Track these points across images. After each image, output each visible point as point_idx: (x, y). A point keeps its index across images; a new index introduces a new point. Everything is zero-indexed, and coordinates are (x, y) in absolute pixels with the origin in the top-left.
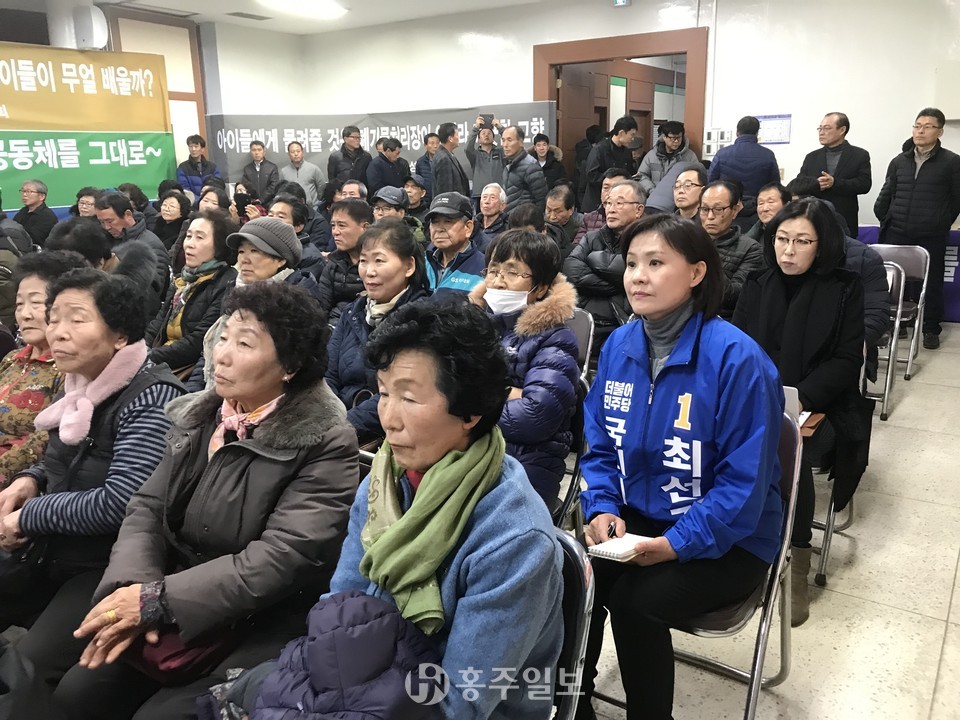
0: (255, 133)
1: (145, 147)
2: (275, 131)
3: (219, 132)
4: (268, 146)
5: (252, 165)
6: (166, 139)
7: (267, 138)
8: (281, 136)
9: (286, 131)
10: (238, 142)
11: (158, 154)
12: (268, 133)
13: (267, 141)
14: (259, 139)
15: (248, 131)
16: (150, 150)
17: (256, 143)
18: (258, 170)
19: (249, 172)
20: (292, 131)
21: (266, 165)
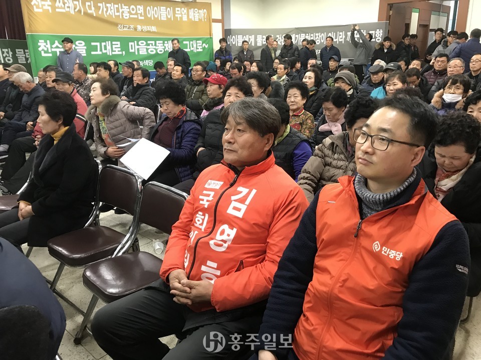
0: (245, 37)
1: (202, 44)
2: (253, 36)
3: (229, 37)
4: (249, 43)
5: (242, 51)
6: (209, 41)
7: (249, 39)
8: (256, 38)
9: (258, 36)
10: (237, 41)
11: (207, 47)
12: (250, 37)
13: (249, 41)
14: (246, 40)
15: (242, 36)
16: (204, 45)
17: (245, 41)
18: (245, 53)
19: (241, 55)
20: (261, 36)
21: (249, 51)
